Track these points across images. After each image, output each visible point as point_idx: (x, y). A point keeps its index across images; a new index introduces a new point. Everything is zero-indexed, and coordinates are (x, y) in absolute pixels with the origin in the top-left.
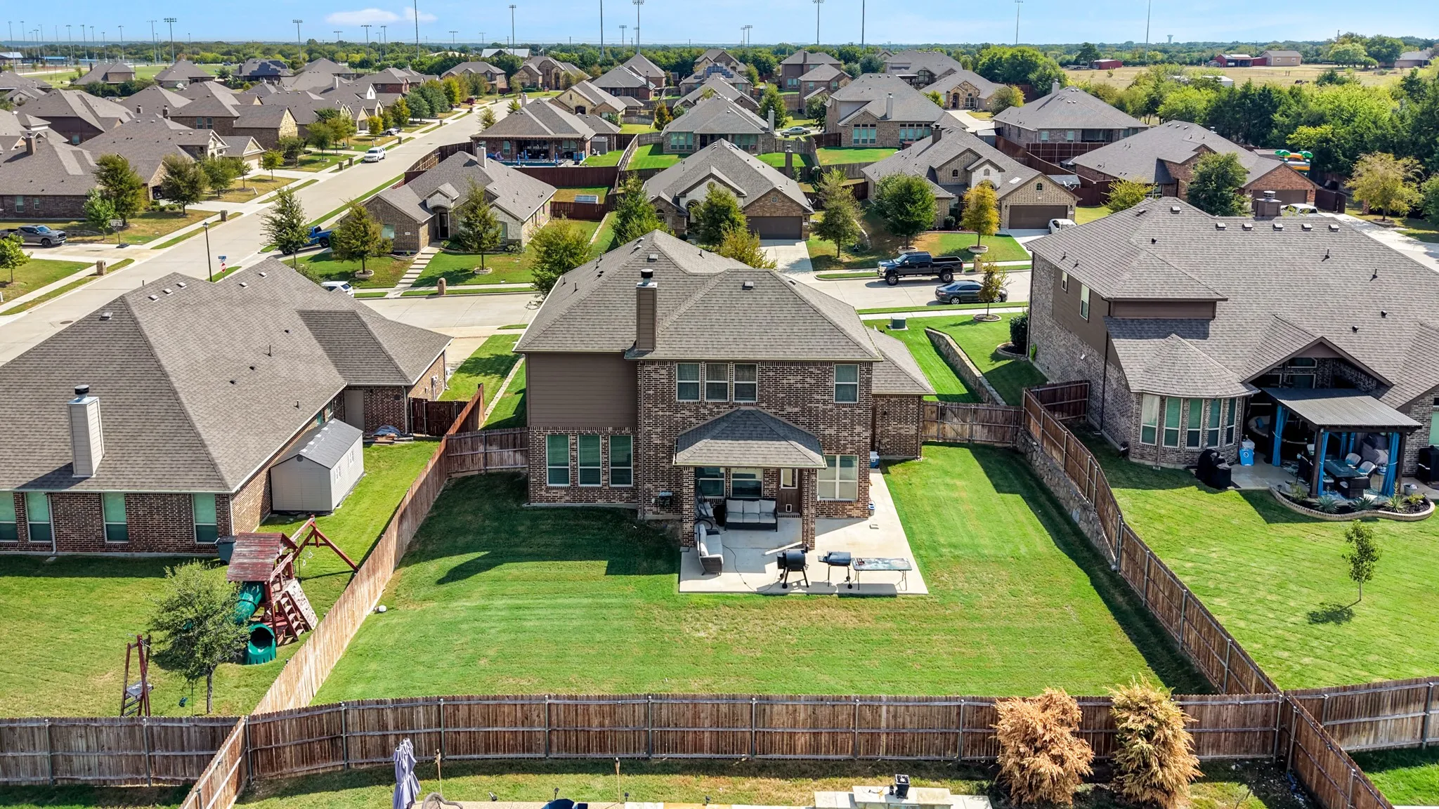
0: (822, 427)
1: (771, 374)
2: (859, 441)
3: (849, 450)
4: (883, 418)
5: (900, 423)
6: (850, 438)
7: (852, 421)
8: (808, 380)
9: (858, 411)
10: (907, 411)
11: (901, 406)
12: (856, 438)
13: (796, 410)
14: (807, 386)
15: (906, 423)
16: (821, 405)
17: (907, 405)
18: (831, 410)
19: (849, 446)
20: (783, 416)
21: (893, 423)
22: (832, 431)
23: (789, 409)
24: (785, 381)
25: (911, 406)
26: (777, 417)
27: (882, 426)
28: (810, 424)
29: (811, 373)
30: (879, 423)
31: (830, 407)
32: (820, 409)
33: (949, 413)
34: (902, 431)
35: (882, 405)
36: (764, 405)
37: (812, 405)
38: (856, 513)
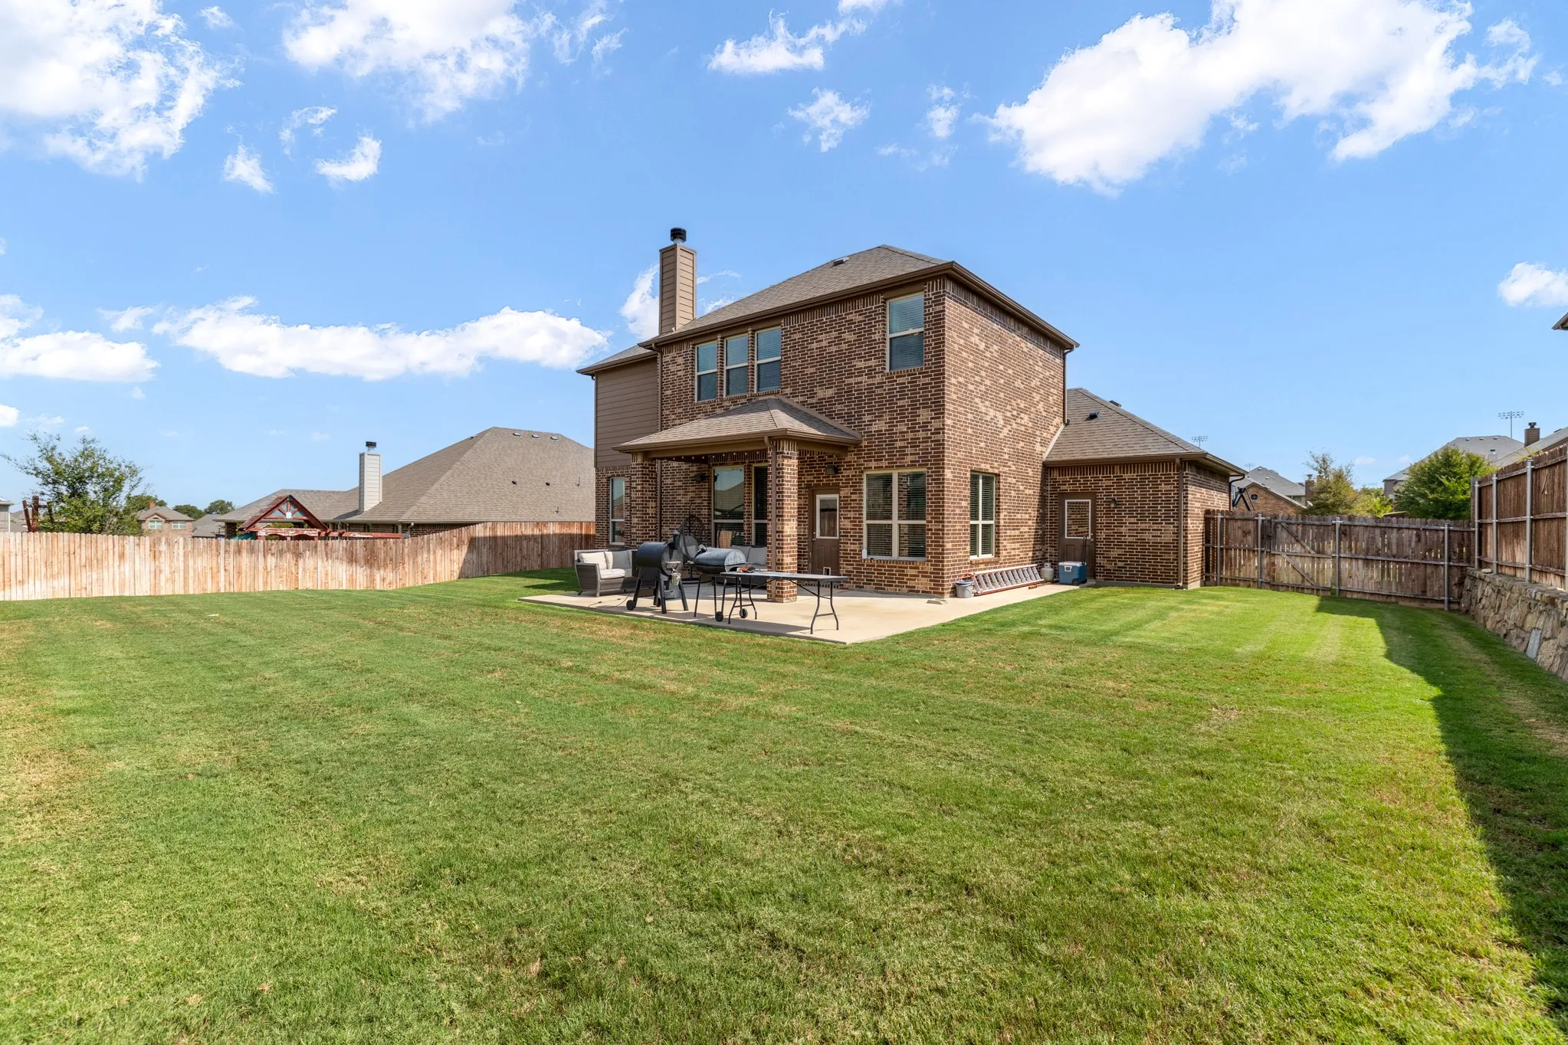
0: (867, 418)
1: (797, 336)
2: (926, 440)
3: (909, 458)
4: (1109, 510)
5: (1143, 520)
6: (910, 435)
7: (914, 400)
8: (847, 336)
9: (923, 381)
10: (1156, 498)
11: (1142, 488)
12: (921, 434)
13: (830, 392)
14: (844, 346)
15: (1155, 520)
16: (864, 378)
17: (1156, 486)
18: (880, 385)
19: (909, 451)
20: (812, 406)
21: (1127, 520)
22: (880, 425)
23: (821, 393)
24: (815, 345)
25: (1163, 487)
26: (805, 409)
27: (1108, 526)
28: (849, 414)
29: (851, 322)
30: (1102, 520)
31: (878, 379)
32: (864, 386)
33: (1282, 535)
34: (1147, 536)
35: (1108, 487)
36: (788, 391)
37: (852, 380)
38: (922, 583)
